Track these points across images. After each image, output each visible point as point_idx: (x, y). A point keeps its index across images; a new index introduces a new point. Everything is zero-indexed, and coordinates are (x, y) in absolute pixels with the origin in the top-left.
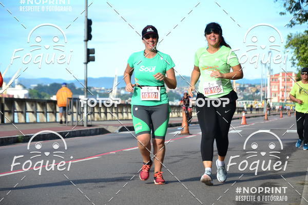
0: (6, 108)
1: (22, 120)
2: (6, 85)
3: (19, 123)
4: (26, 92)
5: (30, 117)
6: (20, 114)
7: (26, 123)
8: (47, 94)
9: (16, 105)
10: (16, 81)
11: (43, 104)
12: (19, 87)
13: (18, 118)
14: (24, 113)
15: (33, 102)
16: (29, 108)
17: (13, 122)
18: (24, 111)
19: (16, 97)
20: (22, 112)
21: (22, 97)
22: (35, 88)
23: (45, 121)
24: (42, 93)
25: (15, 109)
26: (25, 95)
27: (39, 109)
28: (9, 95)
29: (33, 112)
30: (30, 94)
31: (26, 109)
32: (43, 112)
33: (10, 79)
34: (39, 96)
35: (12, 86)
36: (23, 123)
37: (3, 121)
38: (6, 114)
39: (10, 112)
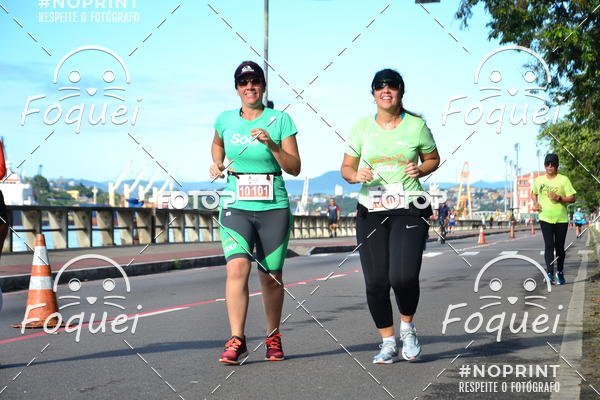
0: (158, 223)
1: (180, 239)
3: (175, 243)
5: (190, 235)
6: (176, 230)
7: (184, 242)
9: (172, 218)
13: (174, 236)
14: (182, 228)
15: (194, 214)
16: (188, 222)
17: (167, 242)
20: (179, 228)
23: (211, 240)
27: (202, 223)
29: (194, 228)
31: (185, 224)
32: (208, 228)
33: (163, 183)
36: (180, 243)
37: (153, 241)
38: (158, 232)
39: (162, 228)
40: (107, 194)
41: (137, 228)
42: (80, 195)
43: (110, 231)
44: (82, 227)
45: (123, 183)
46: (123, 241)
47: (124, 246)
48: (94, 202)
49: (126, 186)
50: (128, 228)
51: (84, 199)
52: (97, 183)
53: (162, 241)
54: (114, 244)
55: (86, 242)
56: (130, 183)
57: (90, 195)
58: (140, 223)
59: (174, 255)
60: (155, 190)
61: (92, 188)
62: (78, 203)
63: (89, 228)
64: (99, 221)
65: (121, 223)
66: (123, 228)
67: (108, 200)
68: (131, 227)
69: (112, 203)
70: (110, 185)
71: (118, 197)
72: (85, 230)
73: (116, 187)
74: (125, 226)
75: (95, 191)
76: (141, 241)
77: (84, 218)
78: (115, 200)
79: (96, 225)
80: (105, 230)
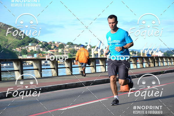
0: (156, 61)
1: (162, 65)
2: (155, 51)
3: (161, 66)
4: (163, 54)
5: (165, 64)
6: (161, 62)
7: (163, 66)
8: (171, 54)
9: (160, 59)
10: (159, 49)
11: (170, 58)
12: (160, 52)
13: (160, 64)
14: (163, 62)
15: (166, 58)
16: (164, 60)
17: (158, 66)
18: (163, 61)
19: (159, 56)
20: (162, 62)
21: (161, 56)
22: (166, 52)
23: (171, 65)
24: (169, 54)
25: (159, 61)
26: (162, 55)
27: (168, 60)
28: (156, 56)
29: (166, 62)
30: (164, 55)
31: (163, 60)
32: (170, 61)
33: (156, 49)
34: (168, 55)
35: (157, 52)
36: (162, 66)
37: (155, 66)
38: (156, 63)
39: (157, 62)
40: (140, 53)
41: (150, 62)
42: (133, 54)
43: (142, 63)
44: (134, 63)
45: (144, 50)
46: (146, 66)
47: (146, 67)
48: (136, 55)
49: (146, 50)
50: (147, 63)
51: (134, 55)
52: (137, 50)
53: (157, 66)
54: (143, 67)
55: (136, 67)
56: (147, 49)
57: (135, 54)
58: (151, 61)
59: (161, 70)
60: (154, 51)
61: (136, 51)
62: (132, 56)
63: (136, 63)
65: (145, 61)
66: (146, 63)
67: (141, 55)
68: (148, 62)
69: (142, 56)
70: (141, 50)
71: (143, 54)
72: (135, 63)
73: (143, 51)
74: (146, 62)
75: (137, 52)
76: (151, 66)
77: (134, 60)
78: (143, 55)
79: (138, 62)
80: (141, 63)
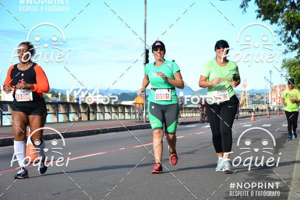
0: (91, 110)
1: (102, 118)
3: (99, 120)
5: (107, 117)
6: (100, 114)
7: (104, 120)
9: (98, 108)
10: (98, 91)
11: (116, 107)
13: (99, 116)
14: (103, 113)
17: (96, 120)
18: (103, 112)
25: (97, 110)
27: (113, 110)
31: (104, 110)
32: (116, 113)
33: (93, 90)
35: (95, 95)
36: (102, 120)
37: (89, 119)
38: (91, 114)
39: (93, 113)
40: (66, 96)
41: (81, 113)
42: (52, 96)
43: (67, 114)
44: (53, 112)
45: (73, 90)
46: (74, 119)
47: (74, 121)
48: (59, 100)
49: (75, 92)
50: (76, 113)
51: (54, 98)
52: (61, 90)
53: (93, 119)
54: (69, 121)
55: (56, 120)
56: (77, 90)
57: (57, 96)
58: (82, 110)
59: (99, 126)
60: (89, 93)
61: (58, 93)
62: (51, 100)
63: (57, 113)
64: (62, 109)
65: (72, 110)
67: (66, 99)
68: (78, 112)
69: (68, 100)
70: (67, 91)
71: (71, 97)
72: (55, 114)
73: (70, 92)
74: (75, 112)
75: (60, 94)
76: (83, 119)
77: (54, 108)
78: (70, 99)
79: (60, 111)
80: (65, 114)
